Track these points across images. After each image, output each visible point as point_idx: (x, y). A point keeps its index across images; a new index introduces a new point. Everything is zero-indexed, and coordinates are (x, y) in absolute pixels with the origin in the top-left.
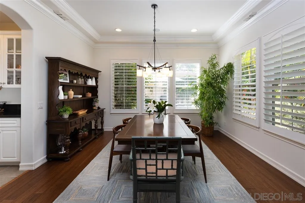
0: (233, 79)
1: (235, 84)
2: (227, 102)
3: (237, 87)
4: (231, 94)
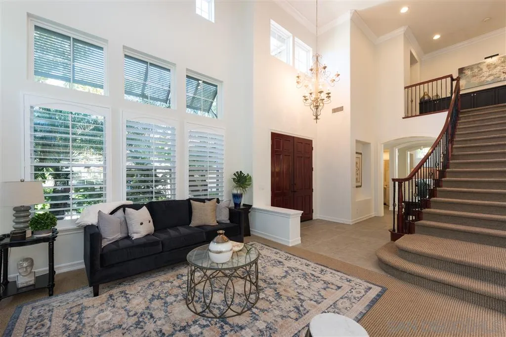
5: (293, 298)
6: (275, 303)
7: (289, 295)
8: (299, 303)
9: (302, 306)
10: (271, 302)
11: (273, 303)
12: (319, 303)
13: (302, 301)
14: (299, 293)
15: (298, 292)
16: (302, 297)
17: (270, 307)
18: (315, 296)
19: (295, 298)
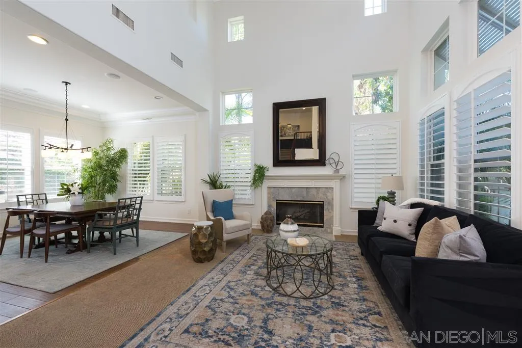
0: (127, 163)
1: (129, 168)
2: (119, 185)
3: (130, 170)
4: (124, 177)
5: (240, 296)
6: (252, 287)
7: (245, 298)
8: (232, 293)
9: (229, 292)
10: (256, 286)
11: (253, 286)
12: (213, 299)
13: (230, 297)
14: (236, 303)
15: (238, 303)
16: (231, 300)
17: (253, 283)
18: (217, 306)
19: (237, 297)
